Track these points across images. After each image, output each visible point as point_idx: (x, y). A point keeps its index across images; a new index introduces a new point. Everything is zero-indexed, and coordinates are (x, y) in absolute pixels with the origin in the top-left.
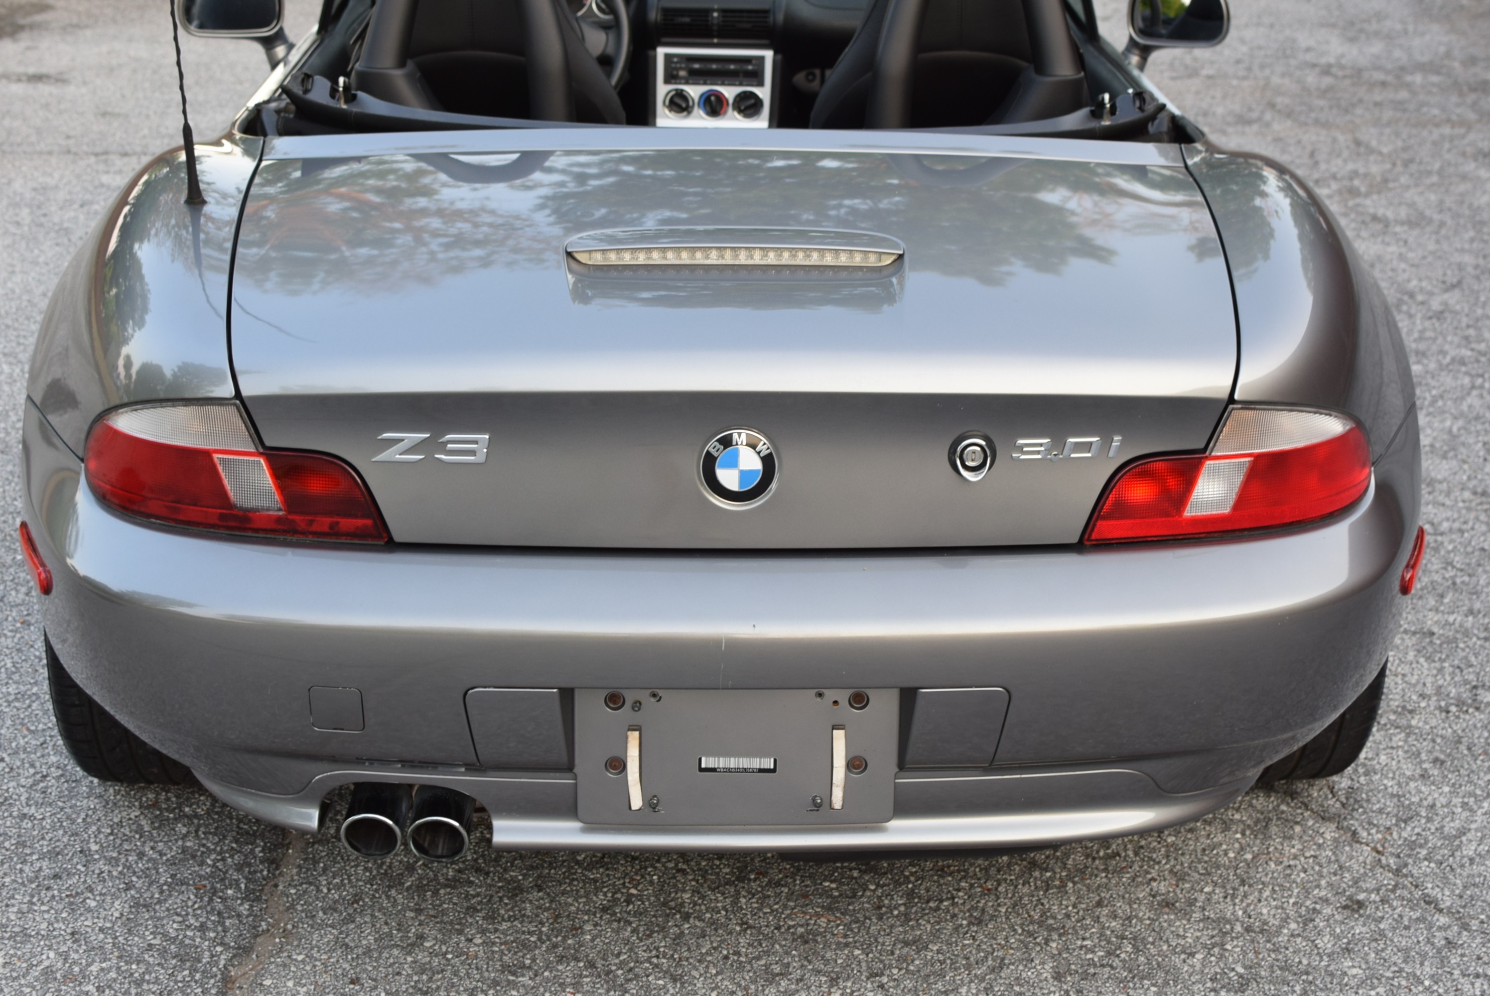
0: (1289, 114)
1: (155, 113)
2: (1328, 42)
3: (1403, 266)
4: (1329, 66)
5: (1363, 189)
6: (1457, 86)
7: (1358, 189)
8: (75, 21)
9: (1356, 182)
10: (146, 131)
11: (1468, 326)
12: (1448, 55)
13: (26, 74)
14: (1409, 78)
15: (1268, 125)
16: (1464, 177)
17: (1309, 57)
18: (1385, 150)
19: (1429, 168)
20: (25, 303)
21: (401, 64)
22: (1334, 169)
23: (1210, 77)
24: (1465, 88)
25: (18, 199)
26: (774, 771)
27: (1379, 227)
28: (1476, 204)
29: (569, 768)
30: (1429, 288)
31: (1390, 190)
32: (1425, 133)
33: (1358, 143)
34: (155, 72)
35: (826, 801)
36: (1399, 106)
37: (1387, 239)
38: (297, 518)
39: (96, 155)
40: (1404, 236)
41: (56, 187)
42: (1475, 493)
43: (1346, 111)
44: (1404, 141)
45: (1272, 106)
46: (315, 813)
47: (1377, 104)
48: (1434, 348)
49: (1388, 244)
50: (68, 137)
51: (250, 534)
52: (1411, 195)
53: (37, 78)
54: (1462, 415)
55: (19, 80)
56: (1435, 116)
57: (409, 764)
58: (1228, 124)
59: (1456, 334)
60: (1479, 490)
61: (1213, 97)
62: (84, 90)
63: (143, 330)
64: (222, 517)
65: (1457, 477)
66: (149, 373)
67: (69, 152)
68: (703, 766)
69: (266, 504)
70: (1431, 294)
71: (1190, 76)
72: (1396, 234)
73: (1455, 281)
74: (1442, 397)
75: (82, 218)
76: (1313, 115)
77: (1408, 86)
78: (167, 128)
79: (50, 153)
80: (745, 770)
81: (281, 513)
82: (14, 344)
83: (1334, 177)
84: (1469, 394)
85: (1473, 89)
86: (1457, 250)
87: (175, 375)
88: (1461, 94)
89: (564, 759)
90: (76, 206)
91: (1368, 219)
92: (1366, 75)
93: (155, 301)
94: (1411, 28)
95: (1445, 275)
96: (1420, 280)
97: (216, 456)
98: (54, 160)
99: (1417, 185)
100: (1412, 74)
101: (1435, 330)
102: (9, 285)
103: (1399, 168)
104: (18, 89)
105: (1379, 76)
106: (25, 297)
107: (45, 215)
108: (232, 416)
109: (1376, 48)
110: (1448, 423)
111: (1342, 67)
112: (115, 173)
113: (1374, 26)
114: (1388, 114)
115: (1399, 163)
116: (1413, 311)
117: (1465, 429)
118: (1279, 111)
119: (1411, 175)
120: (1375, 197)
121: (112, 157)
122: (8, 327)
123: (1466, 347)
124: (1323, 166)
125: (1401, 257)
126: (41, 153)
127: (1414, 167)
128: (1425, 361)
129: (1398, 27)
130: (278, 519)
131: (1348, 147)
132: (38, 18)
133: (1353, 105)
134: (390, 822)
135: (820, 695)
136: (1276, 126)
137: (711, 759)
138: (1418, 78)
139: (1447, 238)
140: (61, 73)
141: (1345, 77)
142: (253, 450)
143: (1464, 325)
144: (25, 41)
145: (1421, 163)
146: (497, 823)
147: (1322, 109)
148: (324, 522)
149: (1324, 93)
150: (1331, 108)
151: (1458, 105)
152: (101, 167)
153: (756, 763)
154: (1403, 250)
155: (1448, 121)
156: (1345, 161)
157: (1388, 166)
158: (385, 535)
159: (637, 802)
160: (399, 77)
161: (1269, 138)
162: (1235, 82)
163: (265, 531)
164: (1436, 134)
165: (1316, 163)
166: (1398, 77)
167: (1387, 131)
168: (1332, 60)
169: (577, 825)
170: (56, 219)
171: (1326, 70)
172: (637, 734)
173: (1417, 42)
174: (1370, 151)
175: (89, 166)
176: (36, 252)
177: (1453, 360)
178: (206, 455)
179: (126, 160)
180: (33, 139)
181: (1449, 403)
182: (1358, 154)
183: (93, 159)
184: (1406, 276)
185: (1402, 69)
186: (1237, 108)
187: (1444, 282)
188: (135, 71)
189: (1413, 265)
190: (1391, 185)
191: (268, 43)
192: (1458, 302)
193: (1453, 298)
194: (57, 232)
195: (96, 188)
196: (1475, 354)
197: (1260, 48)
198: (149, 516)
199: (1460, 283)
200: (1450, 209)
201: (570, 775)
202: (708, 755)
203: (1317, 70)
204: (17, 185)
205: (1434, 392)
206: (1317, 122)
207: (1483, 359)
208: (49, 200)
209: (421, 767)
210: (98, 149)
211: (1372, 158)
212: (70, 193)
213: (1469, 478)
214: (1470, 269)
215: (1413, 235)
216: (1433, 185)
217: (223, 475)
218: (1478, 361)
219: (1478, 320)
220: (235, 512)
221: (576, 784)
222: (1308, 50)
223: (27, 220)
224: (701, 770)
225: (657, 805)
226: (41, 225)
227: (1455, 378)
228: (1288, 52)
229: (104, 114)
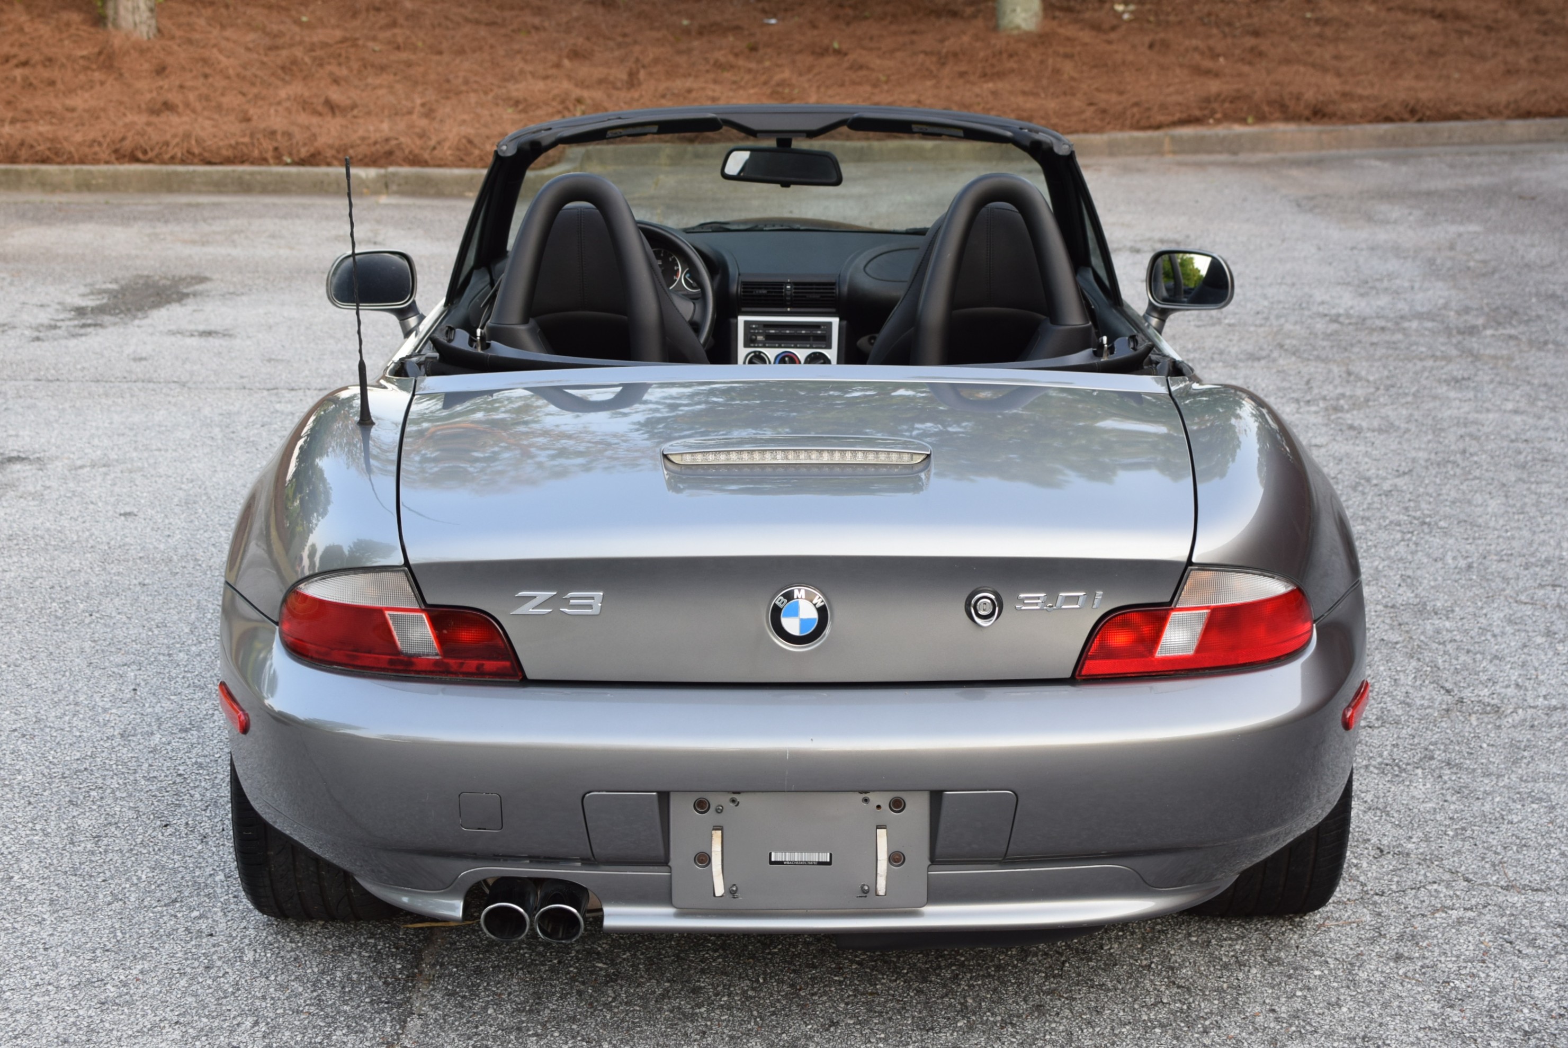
0: (1295, 352)
1: (313, 359)
2: (1341, 297)
3: (1366, 460)
4: (1339, 315)
5: (1346, 407)
6: (1448, 331)
7: (1342, 407)
8: (232, 290)
9: (1342, 402)
10: (307, 372)
11: (1410, 500)
12: (1446, 306)
13: (197, 331)
14: (1406, 324)
15: (1274, 360)
16: (1435, 398)
17: (1321, 309)
18: (1371, 378)
19: (1407, 391)
20: (229, 492)
21: (525, 321)
22: (1325, 393)
23: (1230, 325)
24: (1454, 332)
25: (208, 421)
26: (829, 863)
27: (1353, 433)
28: (1440, 416)
29: (664, 862)
30: (1384, 474)
31: (1369, 407)
32: (1410, 365)
33: (1349, 373)
34: (307, 328)
35: (872, 890)
36: (1392, 345)
37: (1357, 442)
38: (451, 662)
39: (268, 390)
40: (1373, 440)
41: (239, 413)
42: (1386, 606)
43: (1346, 349)
44: (1390, 371)
45: (1281, 346)
46: (460, 904)
47: (1372, 344)
48: (1378, 515)
49: (1358, 445)
50: (242, 377)
51: (413, 675)
52: (1388, 411)
53: (208, 334)
54: (1389, 558)
55: (192, 335)
56: (1422, 352)
57: (536, 859)
58: (1240, 360)
59: (1398, 506)
60: (1390, 604)
61: (1230, 340)
62: (249, 342)
63: (326, 517)
64: (391, 662)
65: (1374, 597)
66: (331, 552)
67: (244, 388)
68: (773, 859)
69: (426, 651)
70: (1385, 479)
71: (1213, 325)
72: (1366, 438)
73: (1407, 470)
74: (1375, 546)
75: (264, 434)
76: (1315, 353)
77: (1404, 331)
78: (325, 370)
79: (228, 389)
80: (807, 863)
81: (437, 658)
82: (227, 518)
83: (1324, 398)
84: (1397, 544)
85: (1460, 332)
86: (1415, 448)
87: (351, 551)
88: (1450, 335)
89: (661, 852)
90: (258, 426)
91: (1344, 428)
92: (1369, 322)
93: (334, 495)
94: (1417, 285)
95: (1400, 466)
96: (1378, 469)
97: (387, 613)
98: (233, 394)
99: (1392, 404)
100: (1410, 321)
101: (1381, 503)
102: (214, 480)
103: (1382, 391)
104: (194, 341)
105: (1382, 323)
106: (229, 487)
107: (233, 432)
108: (401, 581)
109: (1383, 301)
110: (1376, 563)
111: (1348, 316)
112: (286, 402)
113: (1386, 284)
114: (1381, 351)
115: (1382, 387)
116: (1366, 491)
117: (1389, 567)
118: (1286, 350)
119: (1390, 396)
120: (1355, 412)
121: (280, 391)
122: (219, 507)
123: (1404, 514)
124: (1316, 391)
125: (1366, 454)
126: (221, 389)
127: (1393, 391)
128: (1368, 523)
129: (1406, 284)
130: (436, 663)
131: (1340, 376)
132: (199, 287)
133: (1352, 345)
134: (521, 910)
135: (866, 800)
136: (1281, 362)
137: (779, 854)
138: (1415, 324)
139: (1409, 440)
140: (226, 330)
141: (1350, 324)
142: (417, 607)
143: (1406, 499)
144: (191, 304)
145: (1401, 387)
146: (607, 909)
147: (1324, 348)
148: (472, 664)
149: (1327, 336)
150: (1332, 347)
151: (1443, 344)
152: (274, 398)
153: (815, 857)
154: (1369, 449)
155: (1433, 356)
156: (1336, 387)
157: (1372, 390)
158: (520, 674)
159: (720, 890)
160: (523, 331)
161: (1274, 370)
162: (1252, 329)
163: (425, 672)
164: (1419, 365)
165: (1310, 389)
166: (1397, 324)
167: (1377, 364)
168: (1341, 311)
169: (670, 910)
170: (243, 435)
171: (1335, 319)
172: (719, 832)
173: (1420, 296)
174: (1359, 378)
175: (263, 397)
176: (231, 457)
177: (1391, 522)
178: (379, 612)
179: (293, 393)
180: (213, 378)
181: (1380, 550)
182: (1348, 382)
183: (265, 393)
184: (1366, 467)
185: (1402, 317)
186: (1250, 348)
187: (1397, 471)
188: (290, 328)
189: (1375, 460)
190: (1371, 403)
191: (402, 314)
192: (1405, 484)
193: (1400, 482)
194: (246, 443)
195: (272, 413)
196: (1410, 519)
197: (1279, 302)
198: (332, 663)
199: (1411, 471)
200: (1416, 420)
201: (666, 868)
202: (776, 851)
203: (1328, 318)
204: (206, 411)
205: (1370, 543)
206: (1318, 358)
207: (1416, 522)
208: (234, 422)
209: (546, 862)
210: (269, 386)
211: (1359, 384)
212: (251, 417)
213: (1384, 597)
214: (1422, 462)
215: (1379, 439)
216: (1407, 403)
217: (393, 628)
218: (1411, 523)
219: (1419, 496)
220: (401, 657)
221: (671, 876)
222: (1322, 303)
223: (220, 436)
224: (771, 863)
225: (736, 892)
226: (232, 439)
227: (1390, 534)
228: (1304, 305)
229: (270, 360)
